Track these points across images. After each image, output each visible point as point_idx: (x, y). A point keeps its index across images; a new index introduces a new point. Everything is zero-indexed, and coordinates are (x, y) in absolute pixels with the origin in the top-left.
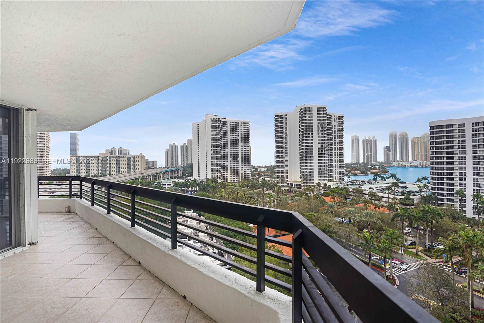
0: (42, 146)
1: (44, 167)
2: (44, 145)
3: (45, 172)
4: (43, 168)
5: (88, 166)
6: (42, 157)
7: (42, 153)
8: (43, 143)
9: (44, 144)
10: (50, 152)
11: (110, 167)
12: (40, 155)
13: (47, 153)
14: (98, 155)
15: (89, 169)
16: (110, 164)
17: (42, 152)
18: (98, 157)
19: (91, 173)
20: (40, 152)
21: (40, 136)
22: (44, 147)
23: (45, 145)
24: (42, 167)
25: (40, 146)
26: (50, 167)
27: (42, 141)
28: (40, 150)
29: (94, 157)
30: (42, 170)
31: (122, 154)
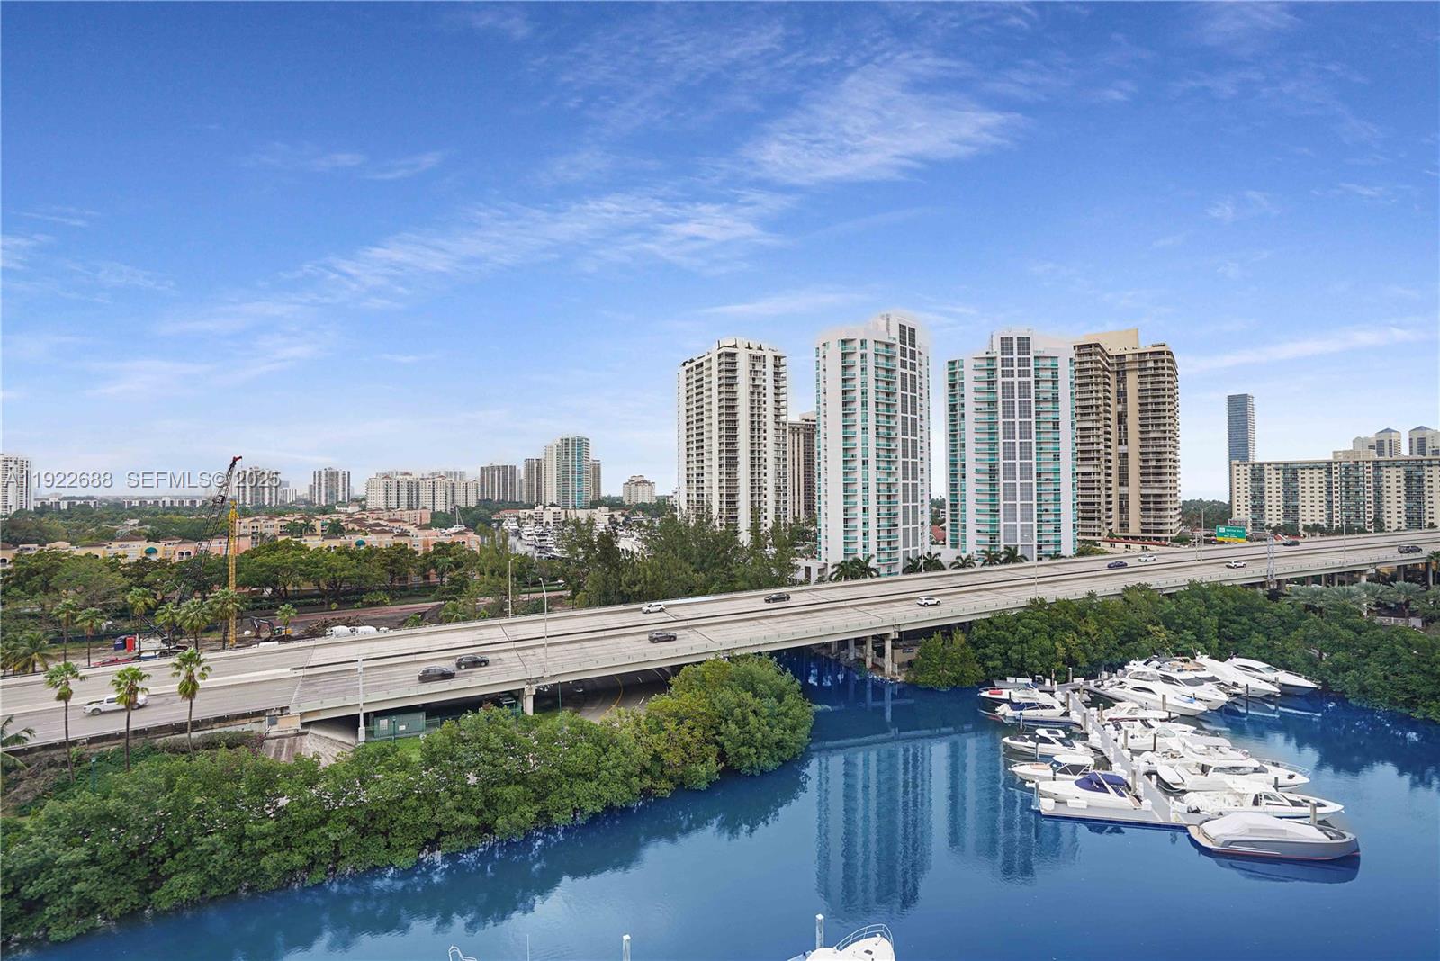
0: (1160, 438)
1: (1166, 495)
2: (1165, 435)
3: (1166, 509)
4: (1164, 499)
5: (1291, 494)
6: (1160, 467)
7: (1161, 457)
8: (1162, 428)
9: (1165, 432)
10: (1179, 452)
11: (1378, 498)
12: (1153, 463)
13: (1172, 456)
14: (1330, 457)
15: (1295, 503)
16: (1378, 490)
17: (1160, 453)
18: (1329, 463)
19: (1301, 517)
20: (1154, 453)
21: (1154, 411)
22: (1165, 439)
23: (1168, 435)
24: (1160, 495)
25: (1155, 439)
26: (1179, 495)
27: (1159, 425)
28: (1154, 449)
29: (1313, 466)
30: (1160, 503)
31: (1428, 451)
